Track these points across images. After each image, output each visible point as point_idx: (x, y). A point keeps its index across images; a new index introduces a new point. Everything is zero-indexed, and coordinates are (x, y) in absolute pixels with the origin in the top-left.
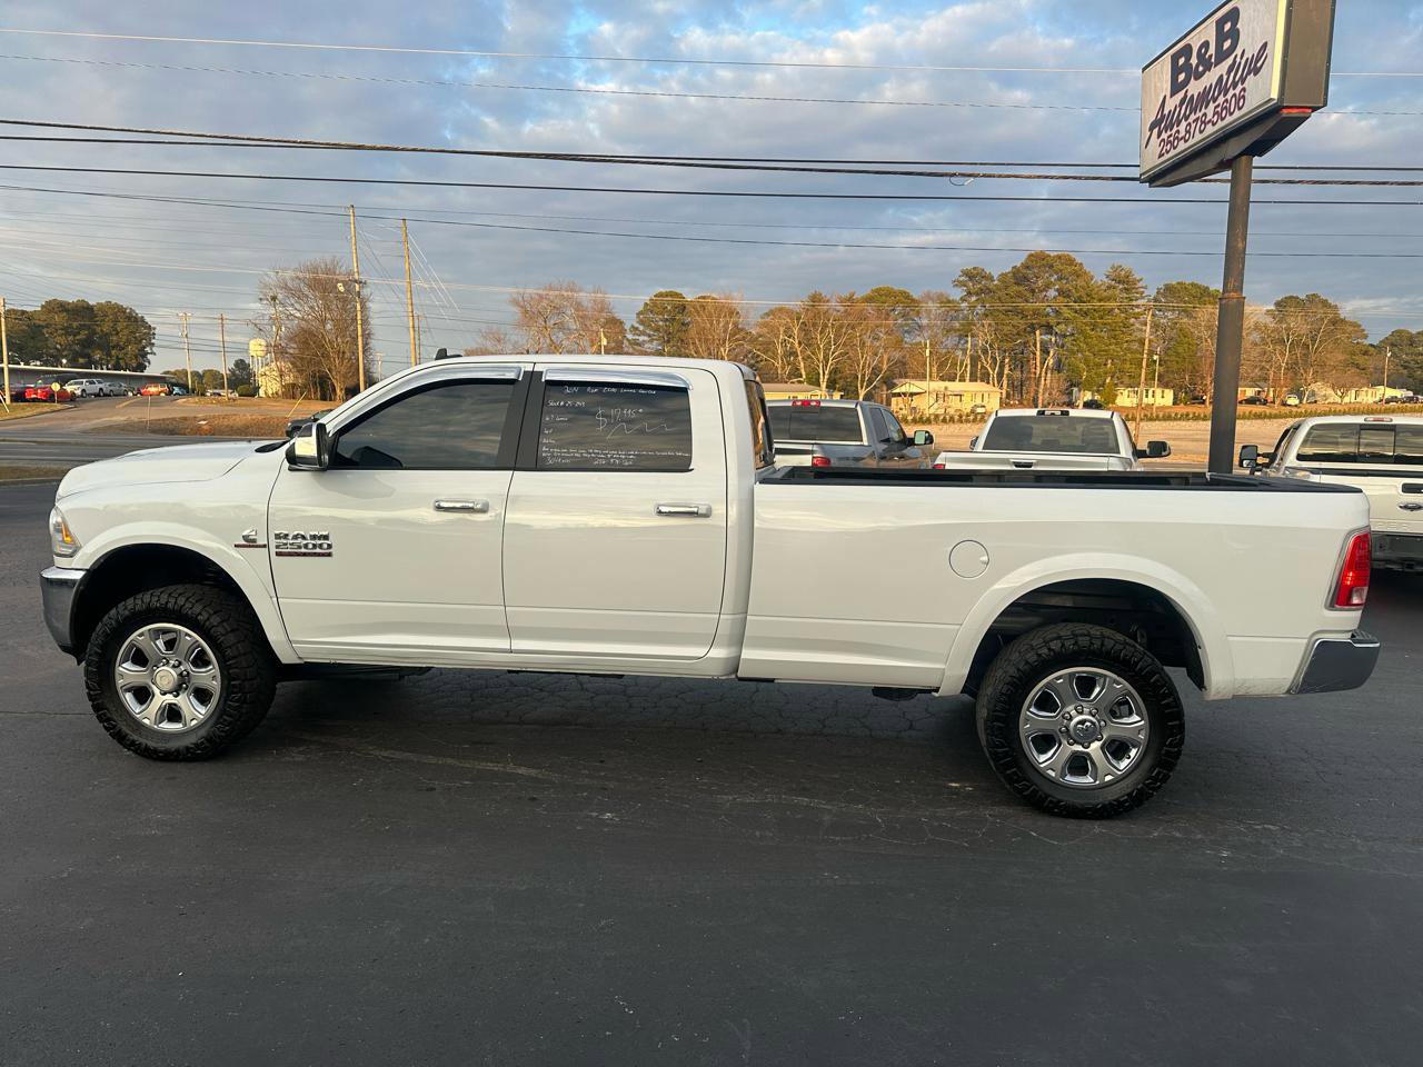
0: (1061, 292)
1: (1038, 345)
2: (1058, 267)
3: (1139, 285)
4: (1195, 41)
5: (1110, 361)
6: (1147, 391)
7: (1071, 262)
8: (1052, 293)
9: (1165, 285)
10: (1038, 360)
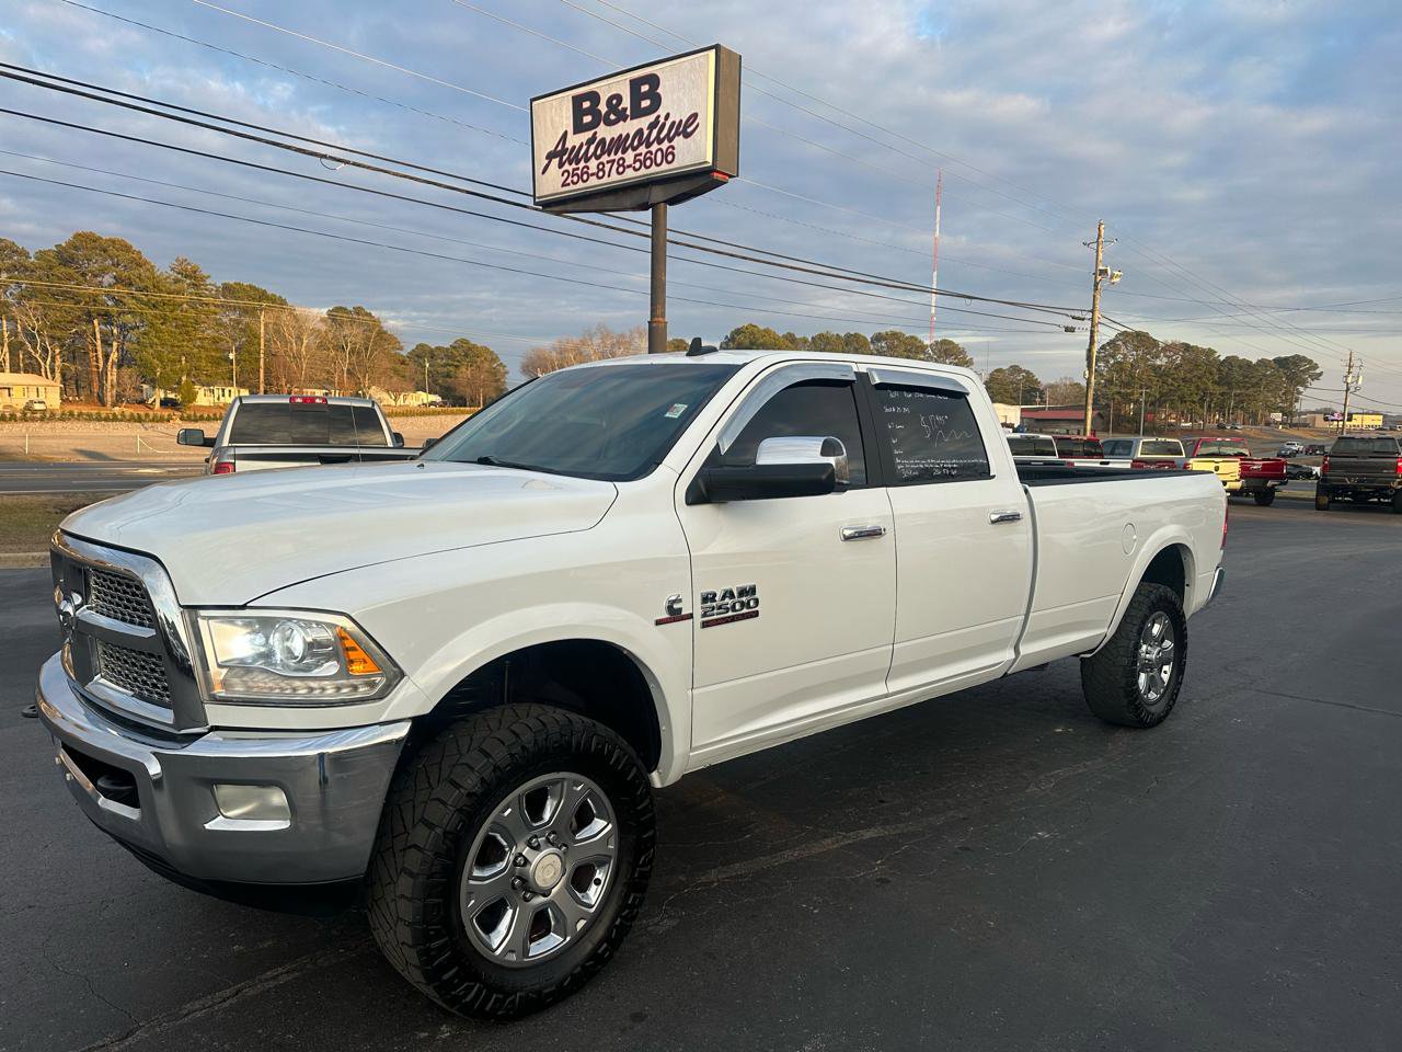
0: (118, 280)
1: (98, 336)
2: (112, 251)
3: (208, 281)
4: (605, 90)
5: (184, 358)
6: (223, 390)
7: (127, 248)
8: (108, 279)
9: (224, 284)
10: (100, 353)
